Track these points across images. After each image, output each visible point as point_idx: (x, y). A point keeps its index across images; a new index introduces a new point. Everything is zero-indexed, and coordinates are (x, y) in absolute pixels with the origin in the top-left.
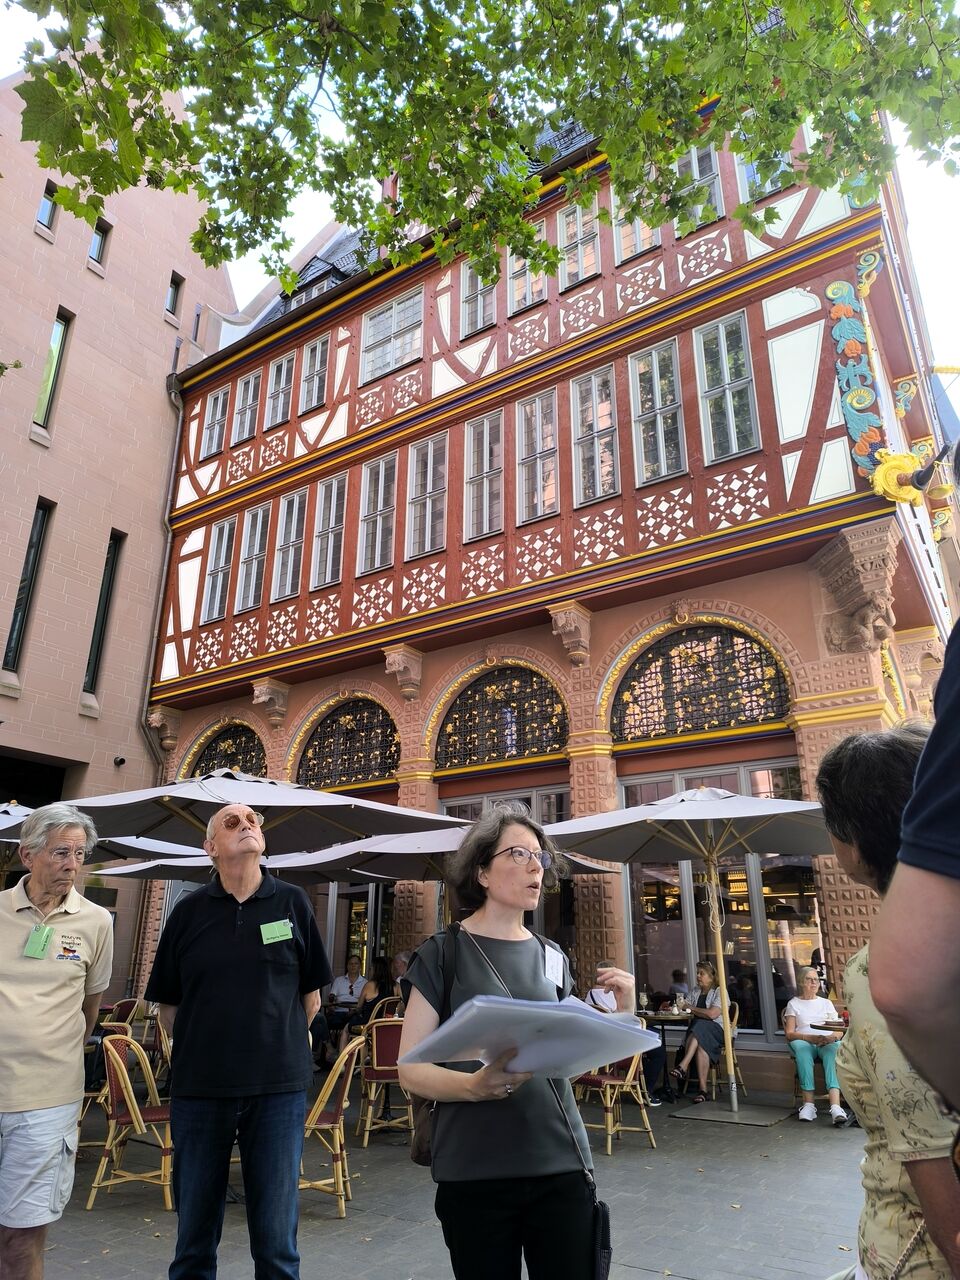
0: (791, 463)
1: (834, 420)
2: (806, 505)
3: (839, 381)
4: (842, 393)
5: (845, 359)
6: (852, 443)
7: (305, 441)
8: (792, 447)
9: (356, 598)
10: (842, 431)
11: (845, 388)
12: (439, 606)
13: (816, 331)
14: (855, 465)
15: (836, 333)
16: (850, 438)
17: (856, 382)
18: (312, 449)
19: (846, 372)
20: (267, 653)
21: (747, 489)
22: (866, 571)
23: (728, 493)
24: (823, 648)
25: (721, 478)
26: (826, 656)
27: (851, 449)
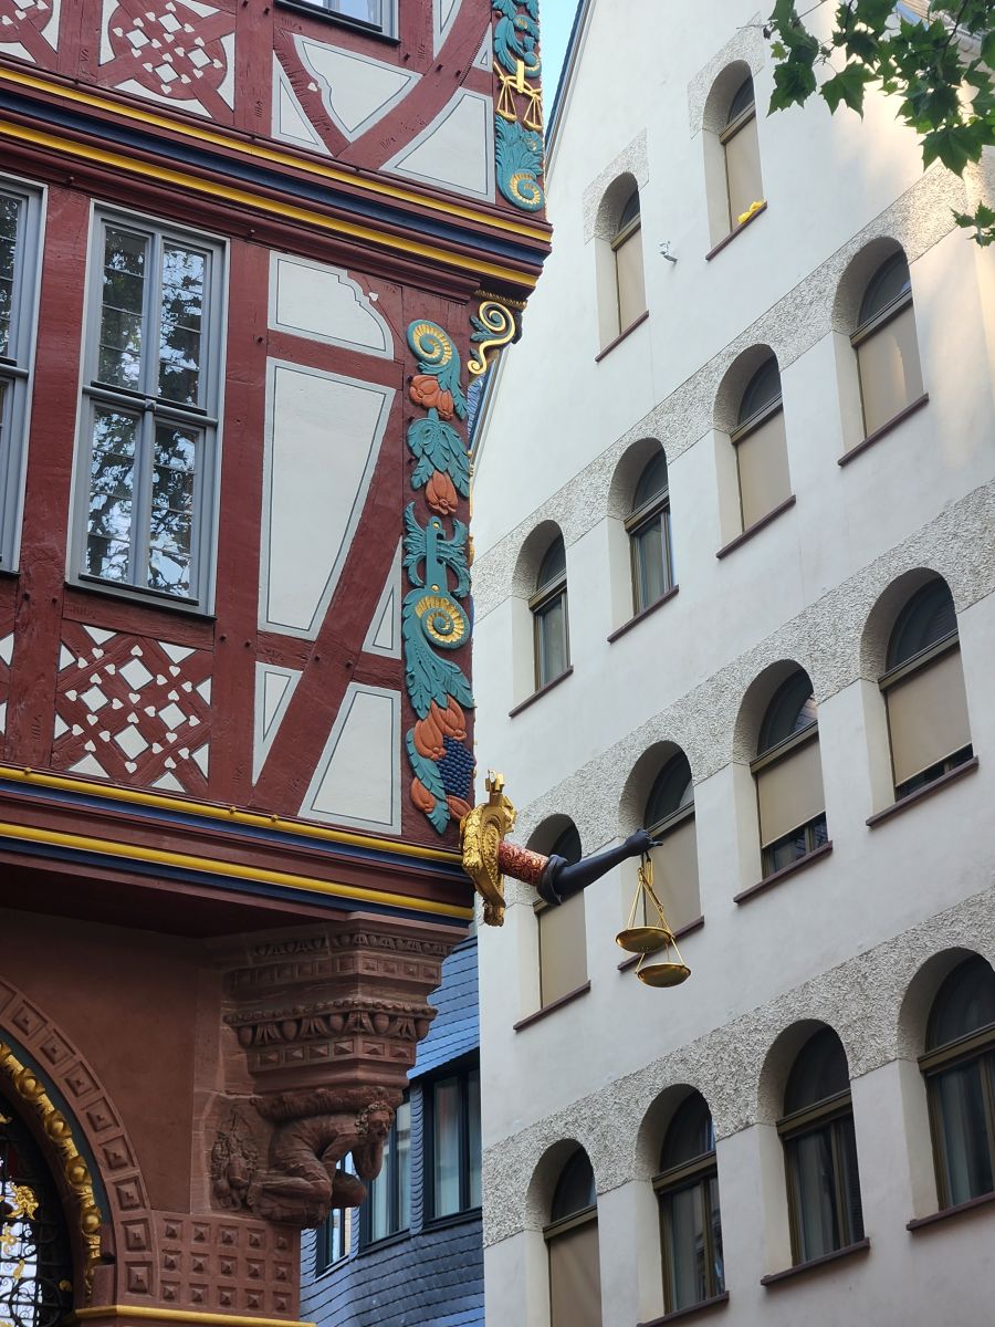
0: (275, 688)
1: (382, 638)
3: (406, 552)
5: (424, 507)
6: (410, 715)
8: (284, 650)
10: (389, 674)
11: (415, 578)
14: (408, 768)
15: (415, 437)
16: (407, 699)
17: (436, 572)
21: (162, 703)
22: (377, 1032)
23: (115, 686)
24: (202, 1184)
25: (100, 636)
26: (204, 1207)
27: (405, 727)
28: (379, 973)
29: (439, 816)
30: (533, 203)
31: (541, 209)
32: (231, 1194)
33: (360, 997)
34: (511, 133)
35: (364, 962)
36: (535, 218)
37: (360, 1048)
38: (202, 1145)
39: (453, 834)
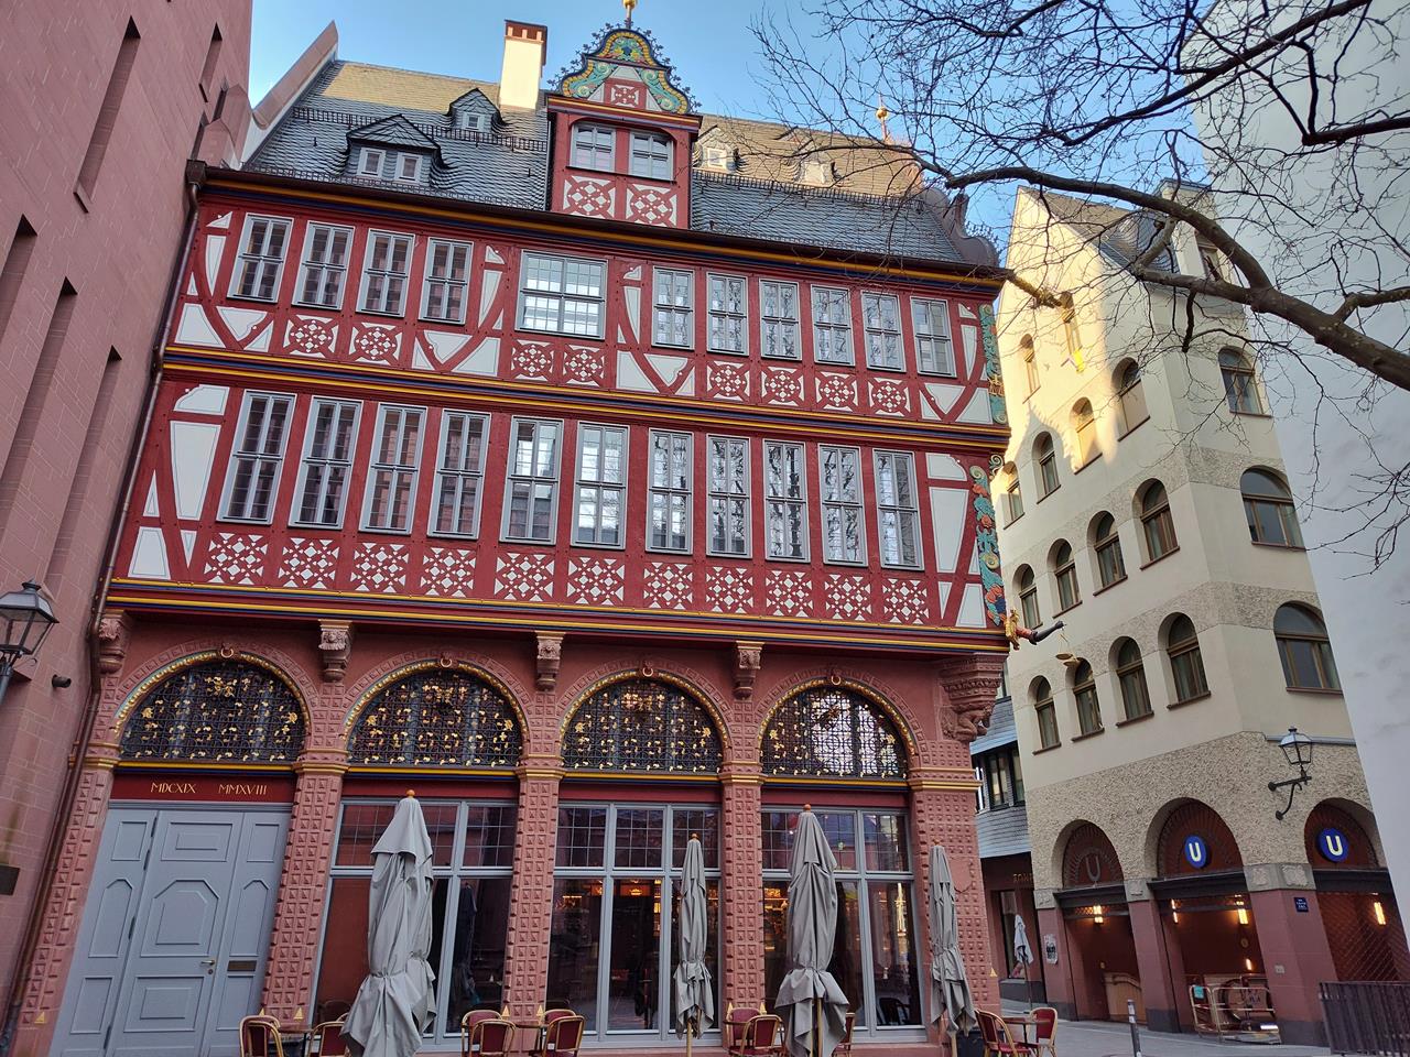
0: (945, 589)
1: (974, 569)
2: (954, 626)
3: (978, 542)
4: (980, 552)
5: (982, 526)
6: (985, 591)
7: (430, 354)
8: (946, 577)
9: (500, 565)
10: (977, 579)
11: (982, 549)
12: (615, 606)
13: (963, 494)
14: (986, 608)
15: (976, 504)
16: (984, 587)
17: (987, 546)
18: (444, 368)
19: (983, 536)
20: (354, 591)
21: (913, 598)
22: (986, 686)
23: (899, 596)
24: (940, 732)
25: (893, 581)
26: (942, 739)
27: (984, 595)
28: (984, 669)
29: (997, 621)
30: (1004, 422)
31: (1007, 423)
32: (949, 734)
33: (979, 677)
34: (995, 399)
35: (979, 666)
36: (1005, 426)
37: (981, 691)
38: (938, 722)
39: (1002, 626)
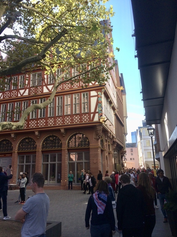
0: (92, 115)
1: (97, 111)
2: (93, 121)
4: (98, 107)
5: (99, 103)
7: (20, 94)
8: (92, 113)
9: (30, 123)
12: (44, 126)
13: (96, 98)
14: (99, 117)
15: (98, 99)
16: (99, 114)
17: (100, 106)
18: (22, 95)
19: (99, 104)
21: (87, 118)
23: (84, 118)
25: (84, 115)
26: (94, 140)
